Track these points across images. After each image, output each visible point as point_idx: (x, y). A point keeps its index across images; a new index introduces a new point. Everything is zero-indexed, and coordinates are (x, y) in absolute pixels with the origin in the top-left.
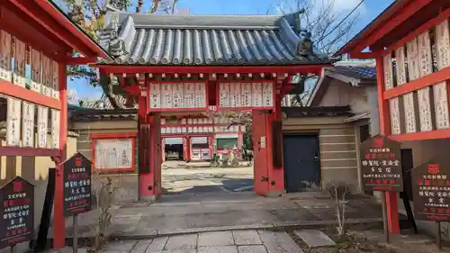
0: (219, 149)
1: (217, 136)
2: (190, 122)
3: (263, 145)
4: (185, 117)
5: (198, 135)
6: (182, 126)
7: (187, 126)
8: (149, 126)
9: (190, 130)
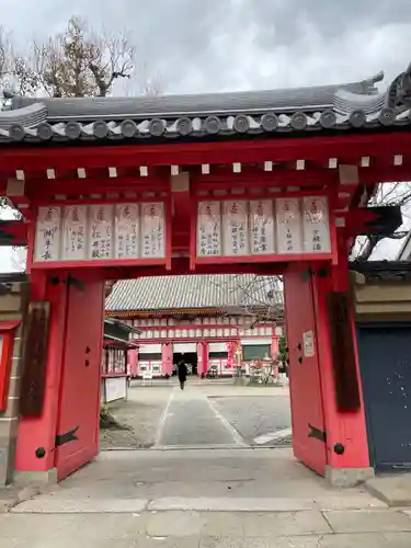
0: (244, 360)
1: (244, 342)
2: (206, 322)
3: (309, 352)
4: (199, 316)
5: (217, 340)
6: (195, 328)
7: (202, 327)
8: (47, 307)
9: (206, 333)
